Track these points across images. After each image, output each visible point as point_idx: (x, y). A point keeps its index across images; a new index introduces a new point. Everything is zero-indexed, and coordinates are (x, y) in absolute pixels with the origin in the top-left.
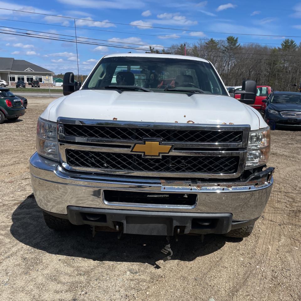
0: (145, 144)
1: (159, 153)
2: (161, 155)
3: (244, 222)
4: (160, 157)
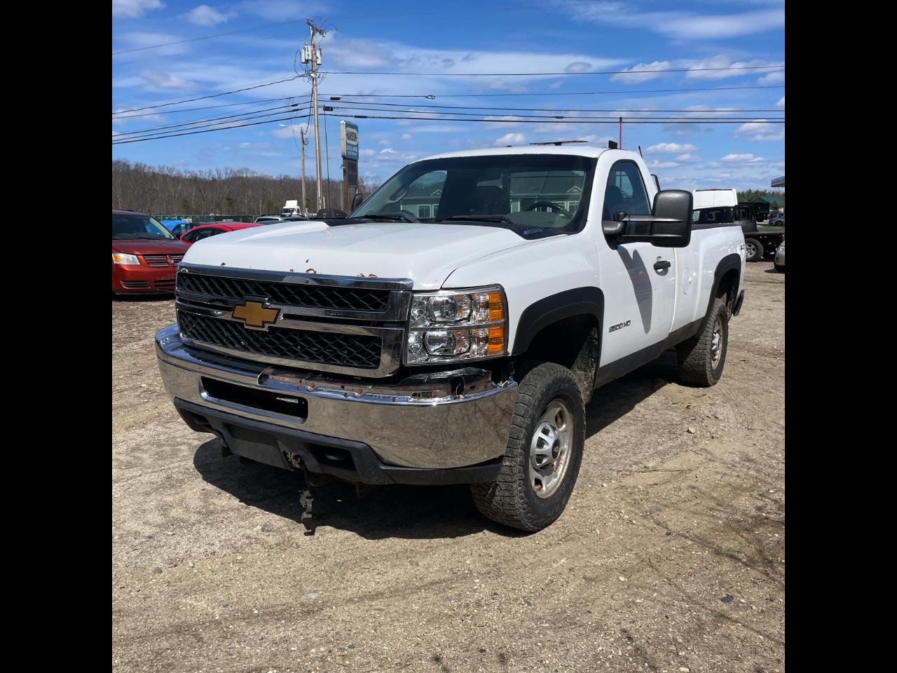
0: (245, 306)
1: (264, 322)
2: (267, 325)
3: (410, 469)
4: (266, 329)
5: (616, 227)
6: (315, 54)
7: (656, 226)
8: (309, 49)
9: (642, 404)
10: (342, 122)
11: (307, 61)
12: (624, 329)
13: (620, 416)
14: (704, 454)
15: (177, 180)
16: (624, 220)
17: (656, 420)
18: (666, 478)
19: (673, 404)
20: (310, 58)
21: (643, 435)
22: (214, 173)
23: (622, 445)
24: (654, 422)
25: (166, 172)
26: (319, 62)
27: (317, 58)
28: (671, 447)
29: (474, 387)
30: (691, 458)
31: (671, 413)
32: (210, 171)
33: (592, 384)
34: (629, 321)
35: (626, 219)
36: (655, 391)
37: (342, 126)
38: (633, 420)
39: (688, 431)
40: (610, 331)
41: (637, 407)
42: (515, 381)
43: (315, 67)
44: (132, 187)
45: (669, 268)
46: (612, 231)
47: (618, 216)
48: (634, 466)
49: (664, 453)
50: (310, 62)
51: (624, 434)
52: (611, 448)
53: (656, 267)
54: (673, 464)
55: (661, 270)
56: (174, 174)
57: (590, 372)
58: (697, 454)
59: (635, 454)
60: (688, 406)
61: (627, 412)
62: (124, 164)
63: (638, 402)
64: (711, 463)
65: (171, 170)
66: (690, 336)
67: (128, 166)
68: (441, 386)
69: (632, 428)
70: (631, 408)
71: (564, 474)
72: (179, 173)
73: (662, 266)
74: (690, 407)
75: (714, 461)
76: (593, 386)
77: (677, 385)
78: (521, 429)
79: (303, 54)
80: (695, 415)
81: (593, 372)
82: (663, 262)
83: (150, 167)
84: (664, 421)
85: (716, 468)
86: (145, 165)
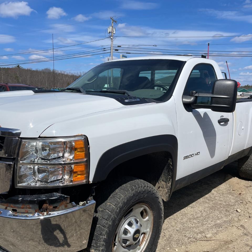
5: (190, 100)
6: (113, 30)
7: (214, 100)
8: (111, 28)
9: (216, 189)
10: (121, 55)
11: (110, 32)
12: (195, 157)
13: (202, 196)
14: (243, 229)
15: (67, 76)
16: (195, 95)
17: (221, 201)
18: (216, 246)
19: (233, 191)
20: (111, 31)
21: (211, 211)
22: (79, 73)
23: (197, 217)
24: (219, 202)
25: (63, 73)
26: (114, 33)
27: (113, 31)
28: (225, 222)
29: (56, 207)
30: (235, 232)
31: (230, 196)
32: (78, 73)
33: (169, 191)
34: (199, 152)
35: (196, 95)
36: (225, 181)
37: (121, 56)
38: (209, 200)
39: (237, 211)
40: (184, 160)
41: (213, 191)
42: (94, 200)
43: (113, 34)
44: (51, 78)
45: (228, 122)
46: (188, 101)
47: (192, 93)
48: (199, 235)
49: (219, 226)
50: (111, 33)
51: (200, 209)
52: (190, 219)
53: (219, 122)
54: (222, 236)
55: (223, 123)
56: (66, 73)
57: (169, 183)
58: (239, 229)
59: (203, 225)
60: (240, 194)
61: (207, 194)
62: (49, 70)
63: (215, 188)
64: (245, 236)
65: (64, 72)
66: (243, 156)
67: (50, 70)
68: (31, 206)
69: (207, 205)
70: (210, 191)
71: (145, 247)
72: (67, 73)
73: (224, 121)
74: (241, 194)
75: (247, 235)
76: (170, 192)
77: (237, 178)
78: (104, 228)
79: (108, 30)
80: (243, 200)
81: (170, 183)
82: (225, 119)
83: (57, 71)
84: (225, 202)
85: (247, 241)
86: (56, 70)
